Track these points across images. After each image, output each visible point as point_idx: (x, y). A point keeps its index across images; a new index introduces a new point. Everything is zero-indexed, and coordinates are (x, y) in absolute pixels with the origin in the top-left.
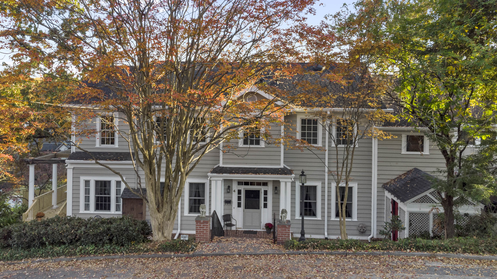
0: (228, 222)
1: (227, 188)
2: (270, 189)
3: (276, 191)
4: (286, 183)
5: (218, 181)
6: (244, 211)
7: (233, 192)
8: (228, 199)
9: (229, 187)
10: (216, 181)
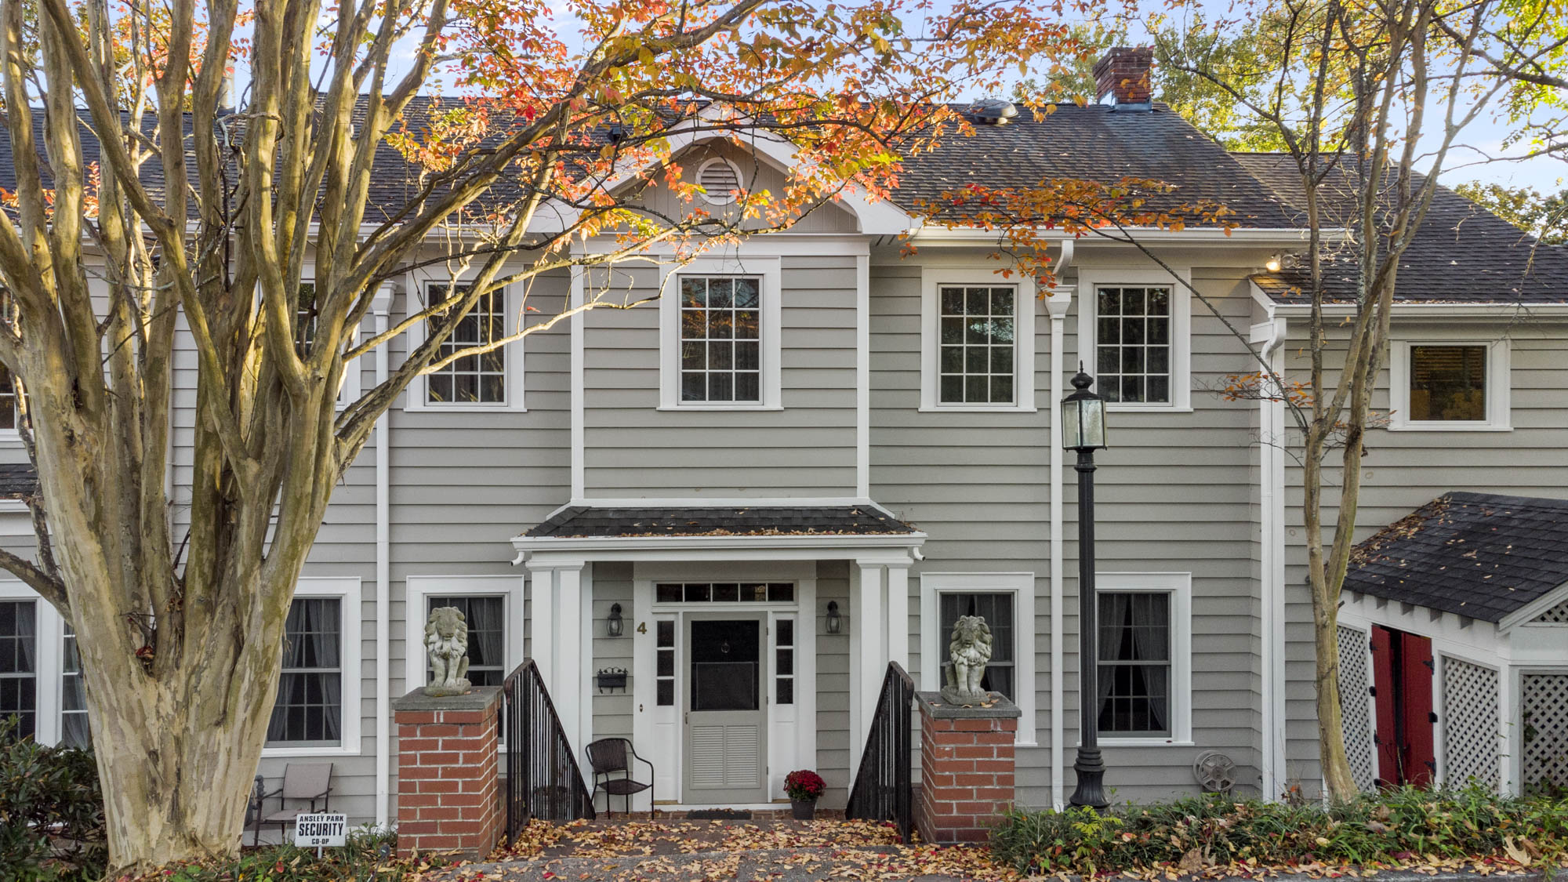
0: (613, 777)
1: (606, 613)
2: (804, 612)
3: (834, 623)
4: (885, 570)
5: (564, 575)
6: (686, 721)
7: (637, 635)
8: (612, 667)
9: (617, 609)
10: (554, 572)
